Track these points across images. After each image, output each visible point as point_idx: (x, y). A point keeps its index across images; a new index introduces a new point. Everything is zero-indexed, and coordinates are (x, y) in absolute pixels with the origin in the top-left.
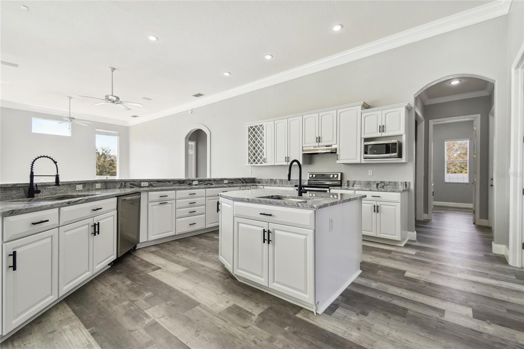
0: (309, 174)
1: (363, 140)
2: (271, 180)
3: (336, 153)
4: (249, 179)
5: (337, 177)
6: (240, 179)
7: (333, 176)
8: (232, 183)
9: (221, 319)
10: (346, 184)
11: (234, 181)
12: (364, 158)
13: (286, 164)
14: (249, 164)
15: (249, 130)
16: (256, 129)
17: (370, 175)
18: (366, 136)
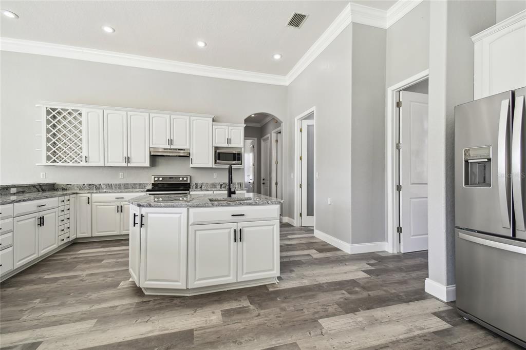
0: (153, 177)
1: (214, 148)
2: (90, 185)
3: (189, 157)
4: (47, 185)
5: (187, 179)
6: (34, 186)
7: (183, 179)
8: (23, 192)
9: (233, 324)
10: (195, 186)
11: (26, 190)
12: (216, 163)
13: (125, 165)
14: (49, 163)
15: (48, 113)
16: (65, 114)
17: (215, 178)
18: (217, 145)
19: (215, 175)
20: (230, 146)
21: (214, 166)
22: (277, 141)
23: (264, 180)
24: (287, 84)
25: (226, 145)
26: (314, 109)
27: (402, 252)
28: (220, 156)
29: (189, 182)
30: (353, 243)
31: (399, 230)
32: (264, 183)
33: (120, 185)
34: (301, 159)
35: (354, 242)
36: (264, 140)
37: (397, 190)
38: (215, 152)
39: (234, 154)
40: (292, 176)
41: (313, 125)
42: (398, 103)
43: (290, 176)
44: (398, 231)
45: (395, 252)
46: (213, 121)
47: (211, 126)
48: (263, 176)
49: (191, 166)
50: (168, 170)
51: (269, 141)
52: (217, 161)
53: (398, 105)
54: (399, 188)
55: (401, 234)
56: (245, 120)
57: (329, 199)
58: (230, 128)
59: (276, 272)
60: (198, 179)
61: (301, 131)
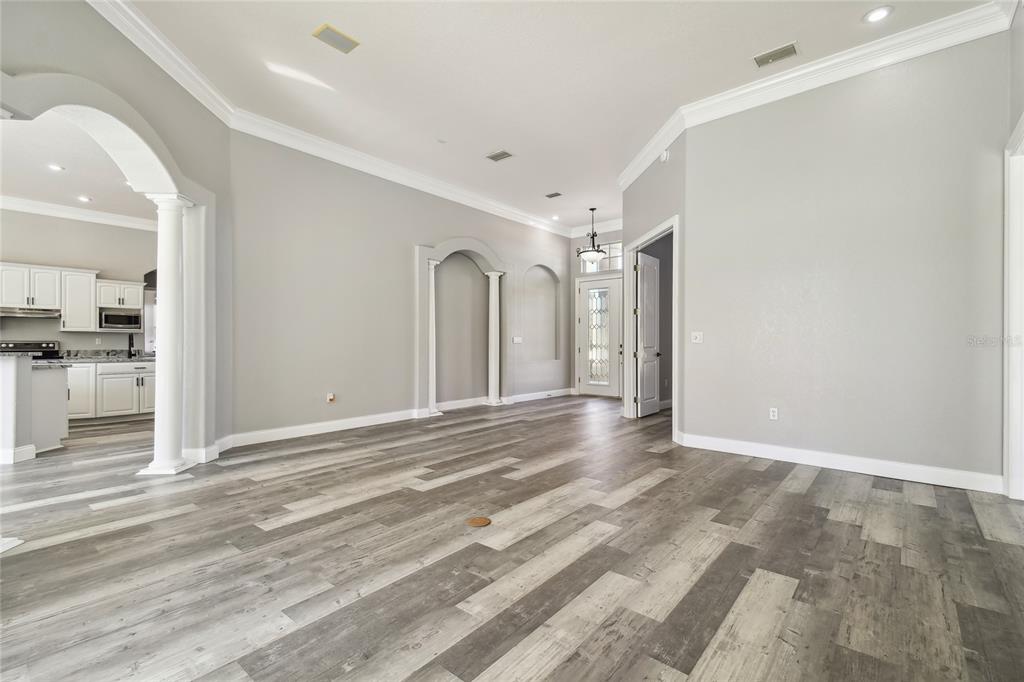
1: (98, 309)
3: (59, 319)
5: (54, 346)
7: (48, 346)
10: (66, 354)
12: (101, 326)
17: (98, 344)
18: (103, 306)
19: (97, 341)
20: (122, 307)
21: (99, 330)
25: (117, 306)
28: (108, 318)
29: (56, 349)
38: (100, 315)
39: (130, 316)
46: (98, 277)
47: (93, 283)
49: (62, 329)
52: (104, 325)
56: (145, 276)
58: (122, 286)
60: (69, 345)
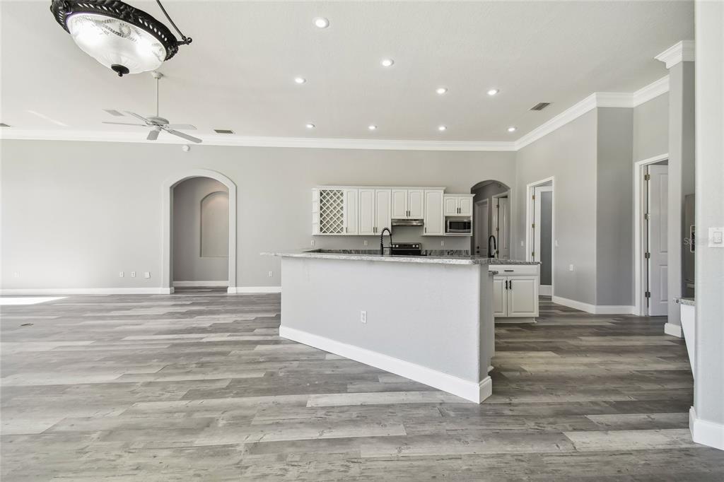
1: (444, 217)
3: (423, 226)
7: (415, 246)
10: (425, 253)
12: (446, 232)
13: (372, 234)
14: (322, 234)
15: (321, 194)
16: (332, 194)
17: (442, 245)
18: (447, 215)
19: (442, 243)
20: (459, 215)
21: (444, 234)
22: (498, 206)
23: (478, 248)
24: (516, 149)
25: (456, 214)
26: (552, 178)
27: (650, 315)
28: (451, 225)
29: (420, 248)
30: (598, 305)
31: (648, 295)
32: (478, 252)
33: (365, 251)
34: (533, 226)
35: (599, 303)
36: (479, 205)
37: (646, 257)
38: (446, 222)
39: (465, 223)
40: (522, 244)
41: (551, 192)
42: (646, 176)
43: (519, 243)
44: (646, 296)
45: (643, 315)
46: (445, 192)
47: (442, 197)
48: (476, 245)
49: (425, 234)
50: (403, 238)
51: (488, 205)
52: (448, 230)
53: (647, 177)
54: (647, 255)
55: (650, 299)
56: (472, 189)
57: (572, 266)
59: (536, 314)
60: (427, 246)
61: (534, 198)
